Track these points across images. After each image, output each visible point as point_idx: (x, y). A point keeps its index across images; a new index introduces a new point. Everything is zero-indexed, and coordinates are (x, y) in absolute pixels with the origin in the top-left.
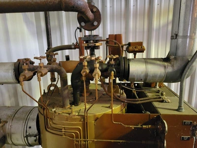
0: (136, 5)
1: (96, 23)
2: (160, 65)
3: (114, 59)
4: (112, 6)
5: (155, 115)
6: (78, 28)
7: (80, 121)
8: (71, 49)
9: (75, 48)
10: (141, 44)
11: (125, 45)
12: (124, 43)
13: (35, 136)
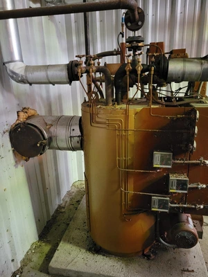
0: (183, 12)
1: (140, 23)
2: (197, 63)
3: (155, 57)
4: (155, 15)
5: (189, 108)
6: (121, 33)
7: (123, 114)
8: (113, 55)
9: (116, 55)
10: (183, 51)
11: (167, 53)
12: (166, 51)
13: (79, 136)
